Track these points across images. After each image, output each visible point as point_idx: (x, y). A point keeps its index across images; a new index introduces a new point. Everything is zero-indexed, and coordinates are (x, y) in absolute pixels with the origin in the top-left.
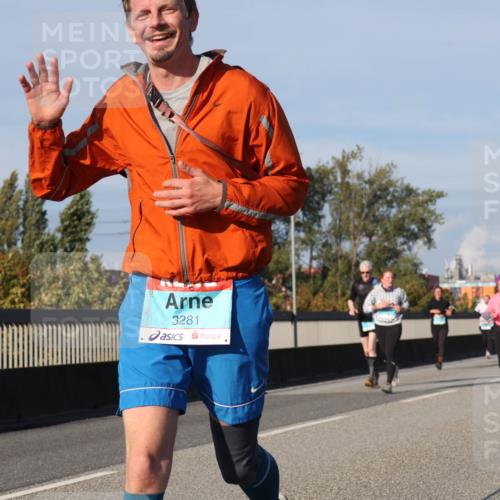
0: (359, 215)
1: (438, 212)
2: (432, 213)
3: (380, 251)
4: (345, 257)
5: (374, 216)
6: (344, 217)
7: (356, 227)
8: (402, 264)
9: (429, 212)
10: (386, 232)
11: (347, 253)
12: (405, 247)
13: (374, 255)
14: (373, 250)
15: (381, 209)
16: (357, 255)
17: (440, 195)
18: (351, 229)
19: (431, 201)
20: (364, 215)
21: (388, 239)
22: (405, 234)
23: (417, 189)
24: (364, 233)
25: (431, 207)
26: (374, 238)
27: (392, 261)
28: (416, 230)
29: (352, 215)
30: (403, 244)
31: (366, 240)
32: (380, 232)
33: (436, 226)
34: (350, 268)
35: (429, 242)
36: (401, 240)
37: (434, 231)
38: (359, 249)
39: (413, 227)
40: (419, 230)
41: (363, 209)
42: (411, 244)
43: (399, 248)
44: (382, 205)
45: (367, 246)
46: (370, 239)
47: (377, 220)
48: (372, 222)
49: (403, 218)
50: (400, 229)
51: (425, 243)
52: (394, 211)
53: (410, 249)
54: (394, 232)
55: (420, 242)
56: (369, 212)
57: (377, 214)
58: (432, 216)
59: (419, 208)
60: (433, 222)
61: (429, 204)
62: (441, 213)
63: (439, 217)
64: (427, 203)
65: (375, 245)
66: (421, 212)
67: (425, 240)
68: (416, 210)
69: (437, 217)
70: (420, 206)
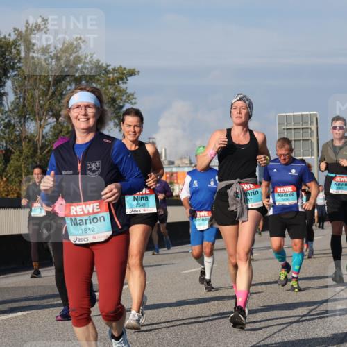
0: (45, 94)
1: (129, 91)
2: (123, 92)
3: (67, 133)
4: (30, 139)
6: (28, 96)
7: (41, 107)
9: (120, 91)
11: (31, 134)
14: (61, 132)
15: (69, 88)
16: (43, 137)
17: (132, 73)
18: (37, 108)
19: (122, 79)
20: (50, 93)
23: (108, 66)
24: (51, 113)
25: (123, 86)
26: (62, 119)
29: (37, 93)
31: (52, 121)
34: (35, 151)
38: (45, 131)
41: (49, 87)
44: (70, 83)
45: (54, 128)
46: (57, 119)
51: (116, 125)
55: (111, 124)
56: (56, 90)
57: (64, 92)
58: (123, 96)
59: (109, 87)
60: (125, 102)
61: (120, 82)
62: (132, 92)
63: (131, 97)
64: (118, 82)
65: (62, 126)
66: (111, 91)
67: (117, 121)
68: (107, 89)
69: (129, 97)
70: (111, 85)
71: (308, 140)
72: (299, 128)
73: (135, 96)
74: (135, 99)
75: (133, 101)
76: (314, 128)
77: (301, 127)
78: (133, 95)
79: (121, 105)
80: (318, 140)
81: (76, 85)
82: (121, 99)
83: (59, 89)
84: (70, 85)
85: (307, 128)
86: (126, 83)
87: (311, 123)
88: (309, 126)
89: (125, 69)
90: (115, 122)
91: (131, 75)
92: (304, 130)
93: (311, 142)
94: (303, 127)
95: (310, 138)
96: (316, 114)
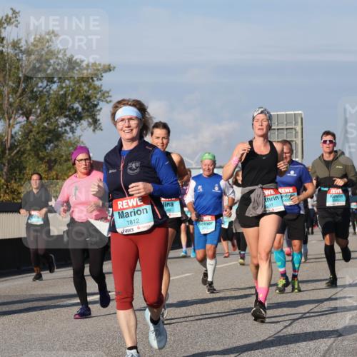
0: (14, 91)
1: (104, 88)
2: (98, 89)
3: (38, 133)
5: (32, 92)
7: (11, 105)
8: (64, 148)
9: (95, 88)
10: (45, 110)
12: (68, 128)
13: (31, 136)
14: (31, 131)
15: (40, 84)
16: (12, 137)
17: (107, 69)
18: (5, 106)
19: (96, 75)
20: (20, 90)
21: (47, 119)
22: (67, 113)
24: (20, 112)
25: (97, 83)
26: (32, 118)
27: (52, 145)
28: (80, 109)
29: (6, 90)
30: (65, 125)
31: (22, 120)
32: (39, 111)
33: (101, 105)
34: (3, 152)
35: (95, 122)
36: (63, 120)
37: (100, 110)
38: (14, 131)
39: (76, 105)
40: (83, 109)
41: (19, 83)
42: (74, 125)
43: (60, 129)
44: (41, 80)
45: (24, 127)
46: (28, 118)
47: (35, 97)
48: (30, 99)
49: (65, 95)
50: (62, 108)
51: (90, 124)
52: (55, 87)
53: (73, 130)
54: (56, 111)
55: (84, 123)
56: (27, 86)
57: (35, 90)
58: (98, 93)
59: (83, 84)
60: (99, 100)
61: (95, 79)
62: (108, 90)
63: (106, 95)
64: (92, 78)
65: (33, 125)
66: (85, 88)
67: (90, 120)
68: (80, 86)
69: (104, 94)
70: (84, 82)
72: (283, 129)
73: (110, 94)
74: (111, 97)
75: (108, 99)
76: (298, 128)
77: (284, 127)
78: (108, 93)
79: (96, 103)
80: (302, 141)
81: (48, 81)
82: (96, 97)
83: (30, 86)
84: (42, 82)
85: (292, 129)
86: (101, 80)
87: (296, 123)
88: (293, 127)
89: (100, 65)
90: (88, 121)
91: (106, 71)
92: (288, 131)
93: (296, 143)
94: (288, 127)
95: (294, 139)
96: (301, 114)
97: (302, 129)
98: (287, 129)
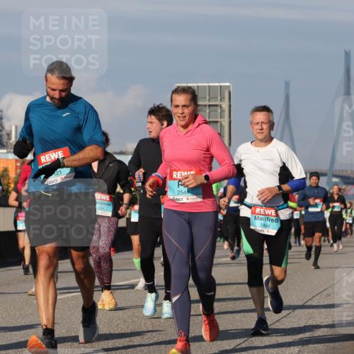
71: (217, 122)
72: (205, 106)
76: (225, 105)
77: (207, 103)
80: (230, 123)
85: (216, 105)
87: (222, 99)
88: (218, 103)
92: (212, 108)
93: (221, 124)
94: (211, 103)
95: (219, 119)
96: (229, 86)
97: (230, 106)
98: (210, 106)
